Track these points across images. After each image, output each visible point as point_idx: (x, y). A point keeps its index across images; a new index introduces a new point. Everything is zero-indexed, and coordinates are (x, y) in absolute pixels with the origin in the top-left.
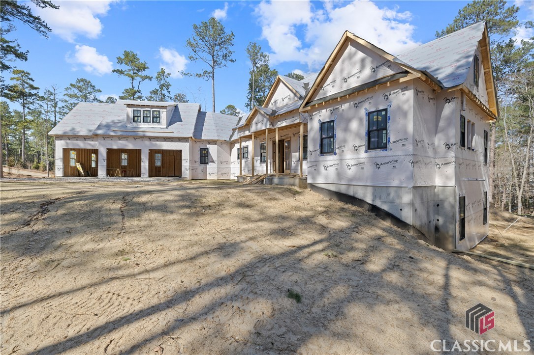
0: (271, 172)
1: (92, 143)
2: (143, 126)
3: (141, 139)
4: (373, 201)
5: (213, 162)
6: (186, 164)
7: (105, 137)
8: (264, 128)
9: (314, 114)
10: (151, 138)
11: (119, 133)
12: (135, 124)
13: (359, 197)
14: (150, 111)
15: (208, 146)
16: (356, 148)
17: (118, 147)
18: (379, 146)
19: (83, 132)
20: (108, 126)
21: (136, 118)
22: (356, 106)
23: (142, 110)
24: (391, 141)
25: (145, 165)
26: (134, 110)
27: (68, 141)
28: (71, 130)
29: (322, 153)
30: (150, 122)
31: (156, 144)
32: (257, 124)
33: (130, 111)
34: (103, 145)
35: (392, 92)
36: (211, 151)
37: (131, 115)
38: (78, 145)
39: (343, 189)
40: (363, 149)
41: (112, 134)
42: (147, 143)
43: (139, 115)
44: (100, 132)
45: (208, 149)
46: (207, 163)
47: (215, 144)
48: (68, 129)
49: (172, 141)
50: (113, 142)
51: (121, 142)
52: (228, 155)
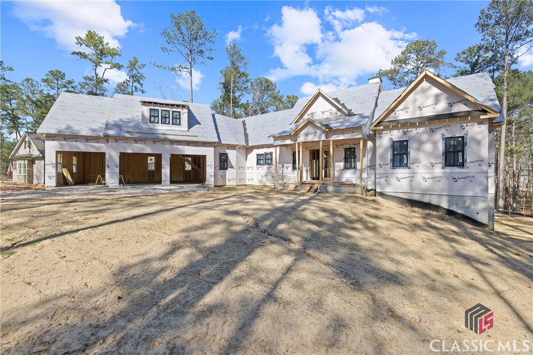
0: (307, 179)
1: (97, 145)
2: (161, 128)
3: (161, 143)
4: (449, 206)
5: (232, 167)
6: (210, 171)
7: (117, 139)
8: (316, 139)
9: (384, 132)
10: (173, 142)
11: (136, 135)
12: (151, 125)
13: (436, 204)
14: (169, 111)
15: (227, 151)
16: (432, 165)
17: (133, 150)
18: (456, 164)
19: (85, 132)
20: (117, 126)
21: (152, 119)
22: (432, 131)
23: (160, 109)
24: (468, 161)
25: (166, 171)
26: (150, 109)
27: (63, 142)
28: (67, 129)
29: (394, 166)
30: (169, 123)
31: (178, 148)
32: (307, 135)
33: (146, 110)
34: (114, 149)
35: (468, 124)
36: (229, 156)
37: (147, 115)
38: (77, 148)
39: (416, 197)
40: (441, 165)
41: (127, 135)
42: (168, 146)
43: (156, 115)
44: (111, 132)
45: (227, 154)
46: (227, 169)
47: (235, 149)
48: (62, 127)
49: (196, 146)
50: (127, 145)
51: (136, 145)
52: (245, 160)
